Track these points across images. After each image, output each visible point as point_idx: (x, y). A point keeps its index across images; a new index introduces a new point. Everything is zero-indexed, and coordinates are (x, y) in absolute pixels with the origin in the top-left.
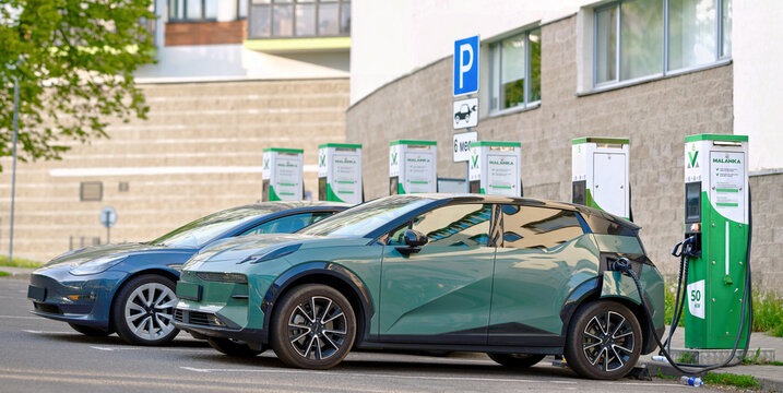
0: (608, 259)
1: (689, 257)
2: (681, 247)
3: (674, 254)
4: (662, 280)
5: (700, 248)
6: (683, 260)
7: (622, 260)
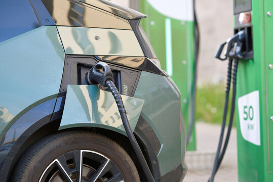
0: (80, 66)
1: (238, 60)
2: (226, 47)
3: (218, 57)
4: (179, 99)
5: (251, 47)
6: (230, 64)
7: (100, 67)
